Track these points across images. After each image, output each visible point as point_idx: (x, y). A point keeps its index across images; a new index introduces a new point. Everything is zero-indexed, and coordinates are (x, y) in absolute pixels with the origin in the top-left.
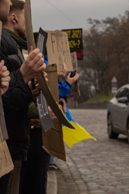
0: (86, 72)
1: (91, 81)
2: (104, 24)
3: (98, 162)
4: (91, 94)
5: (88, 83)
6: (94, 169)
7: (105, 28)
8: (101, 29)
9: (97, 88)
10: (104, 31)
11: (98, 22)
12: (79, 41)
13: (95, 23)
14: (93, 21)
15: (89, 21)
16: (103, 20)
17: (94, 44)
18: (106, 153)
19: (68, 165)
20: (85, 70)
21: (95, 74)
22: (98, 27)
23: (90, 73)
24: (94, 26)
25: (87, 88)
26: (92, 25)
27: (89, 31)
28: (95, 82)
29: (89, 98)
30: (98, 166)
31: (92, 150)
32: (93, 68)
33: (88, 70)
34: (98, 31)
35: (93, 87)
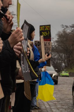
0: (60, 55)
1: (62, 60)
2: (71, 28)
3: (64, 106)
4: (62, 68)
5: (60, 61)
6: (61, 110)
7: (71, 30)
8: (69, 31)
9: (66, 65)
10: (70, 32)
11: (67, 27)
12: (49, 32)
13: (65, 27)
14: (64, 26)
15: (62, 26)
16: (70, 26)
17: (65, 39)
18: (68, 101)
19: (46, 107)
20: (59, 54)
21: (65, 56)
22: (67, 29)
23: (62, 56)
24: (65, 29)
25: (60, 65)
26: (63, 28)
27: (62, 31)
28: (65, 61)
29: (61, 70)
30: (63, 108)
31: (60, 99)
32: (64, 53)
33: (61, 54)
34: (67, 32)
35: (63, 64)
